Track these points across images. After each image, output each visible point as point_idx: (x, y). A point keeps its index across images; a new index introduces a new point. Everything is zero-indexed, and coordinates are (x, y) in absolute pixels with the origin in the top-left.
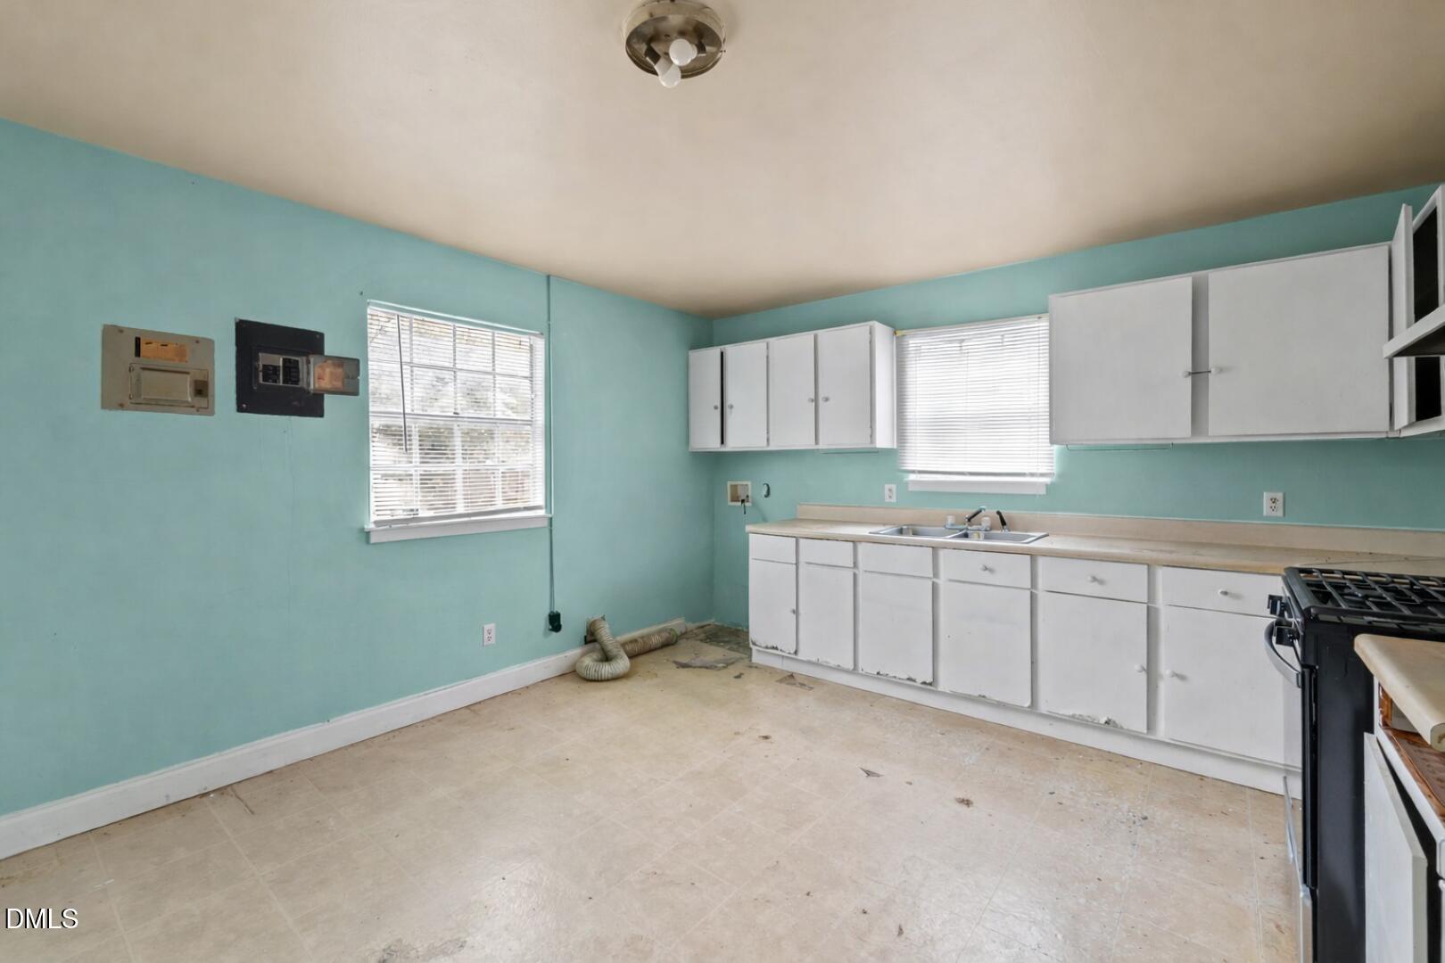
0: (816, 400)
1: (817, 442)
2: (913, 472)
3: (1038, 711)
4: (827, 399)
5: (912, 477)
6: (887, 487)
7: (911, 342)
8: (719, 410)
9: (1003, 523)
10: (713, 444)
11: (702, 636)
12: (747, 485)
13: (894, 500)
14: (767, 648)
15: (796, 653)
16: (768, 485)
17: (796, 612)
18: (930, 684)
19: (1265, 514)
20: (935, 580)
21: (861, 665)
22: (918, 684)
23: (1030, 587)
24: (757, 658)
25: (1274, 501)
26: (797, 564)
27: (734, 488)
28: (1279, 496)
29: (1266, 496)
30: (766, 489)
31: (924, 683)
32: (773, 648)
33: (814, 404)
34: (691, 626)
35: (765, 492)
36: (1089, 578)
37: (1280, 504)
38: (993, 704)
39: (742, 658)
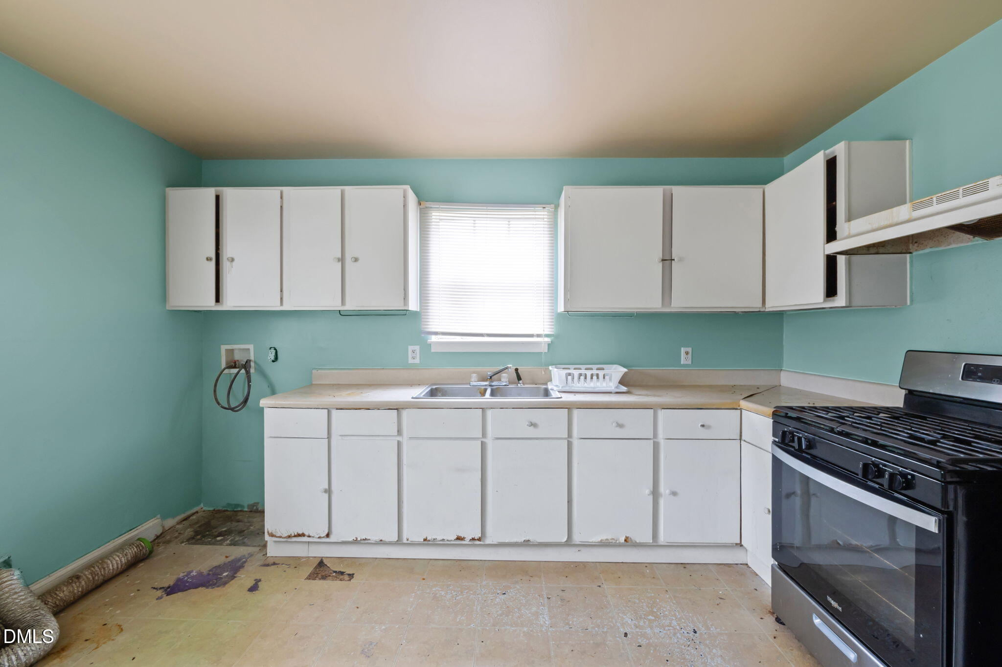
0: (342, 260)
1: (343, 302)
2: (436, 333)
3: (573, 543)
4: (356, 260)
5: (434, 339)
6: (410, 348)
7: (433, 214)
8: (213, 264)
9: (519, 378)
10: (207, 302)
11: (189, 532)
12: (249, 349)
13: (417, 361)
14: (289, 537)
15: (328, 536)
16: (275, 349)
17: (329, 491)
18: (479, 539)
19: (682, 363)
20: (484, 440)
21: (405, 535)
22: (466, 542)
23: (567, 437)
24: (274, 550)
25: (687, 353)
26: (329, 437)
27: (230, 352)
28: (689, 350)
29: (683, 350)
30: (274, 354)
31: (473, 539)
32: (299, 535)
33: (340, 263)
34: (170, 523)
35: (273, 358)
36: (614, 424)
37: (690, 356)
38: (537, 545)
39: (251, 555)
